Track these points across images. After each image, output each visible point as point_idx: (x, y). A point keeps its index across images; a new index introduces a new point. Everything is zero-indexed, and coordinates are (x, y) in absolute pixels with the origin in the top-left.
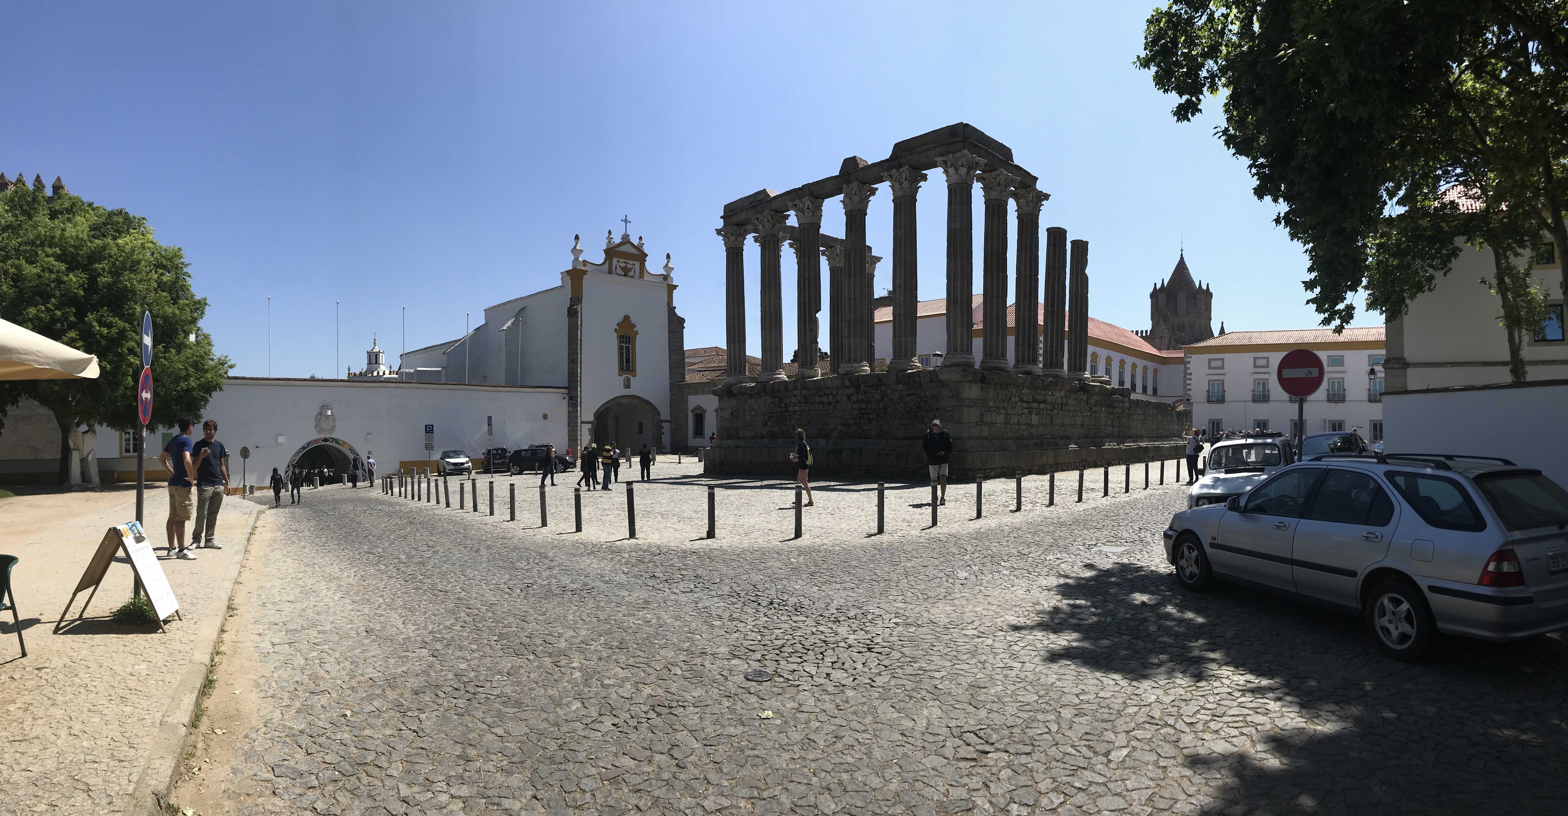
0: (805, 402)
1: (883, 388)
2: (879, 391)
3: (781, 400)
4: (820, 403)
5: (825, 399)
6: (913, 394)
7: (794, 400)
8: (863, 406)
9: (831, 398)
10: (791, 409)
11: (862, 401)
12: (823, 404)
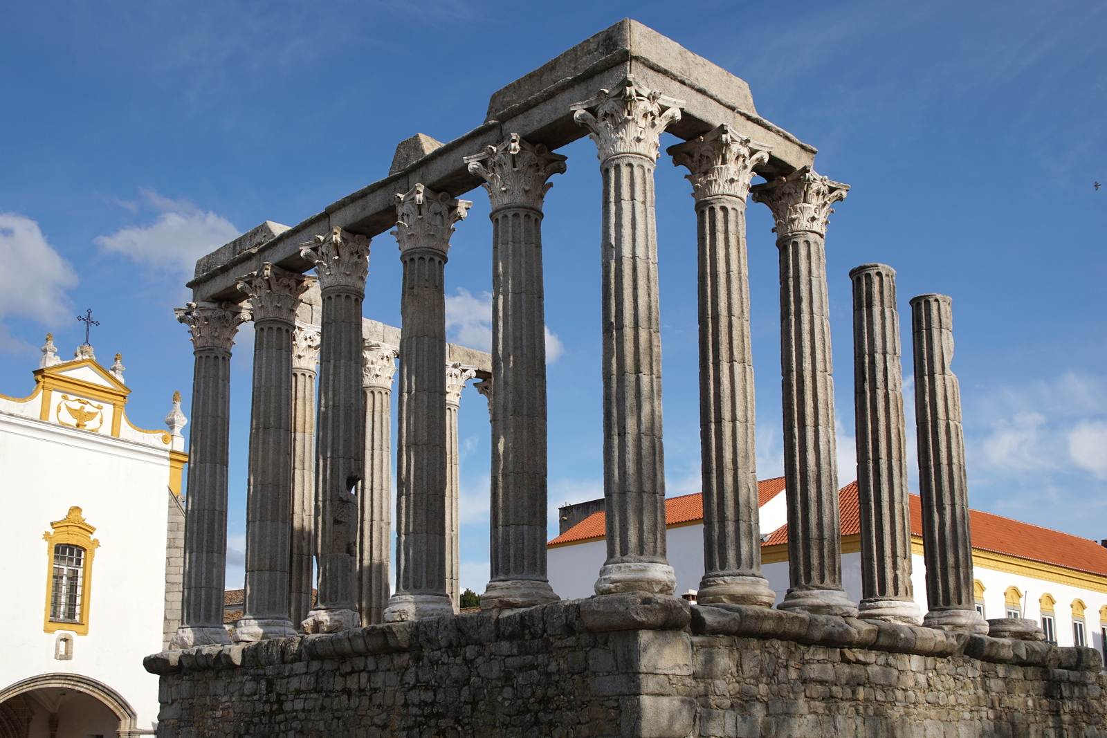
0: (315, 690)
1: (470, 651)
2: (459, 660)
3: (270, 684)
5: (352, 683)
6: (533, 667)
7: (295, 684)
8: (428, 696)
9: (364, 677)
10: (287, 706)
11: (427, 687)
12: (349, 694)
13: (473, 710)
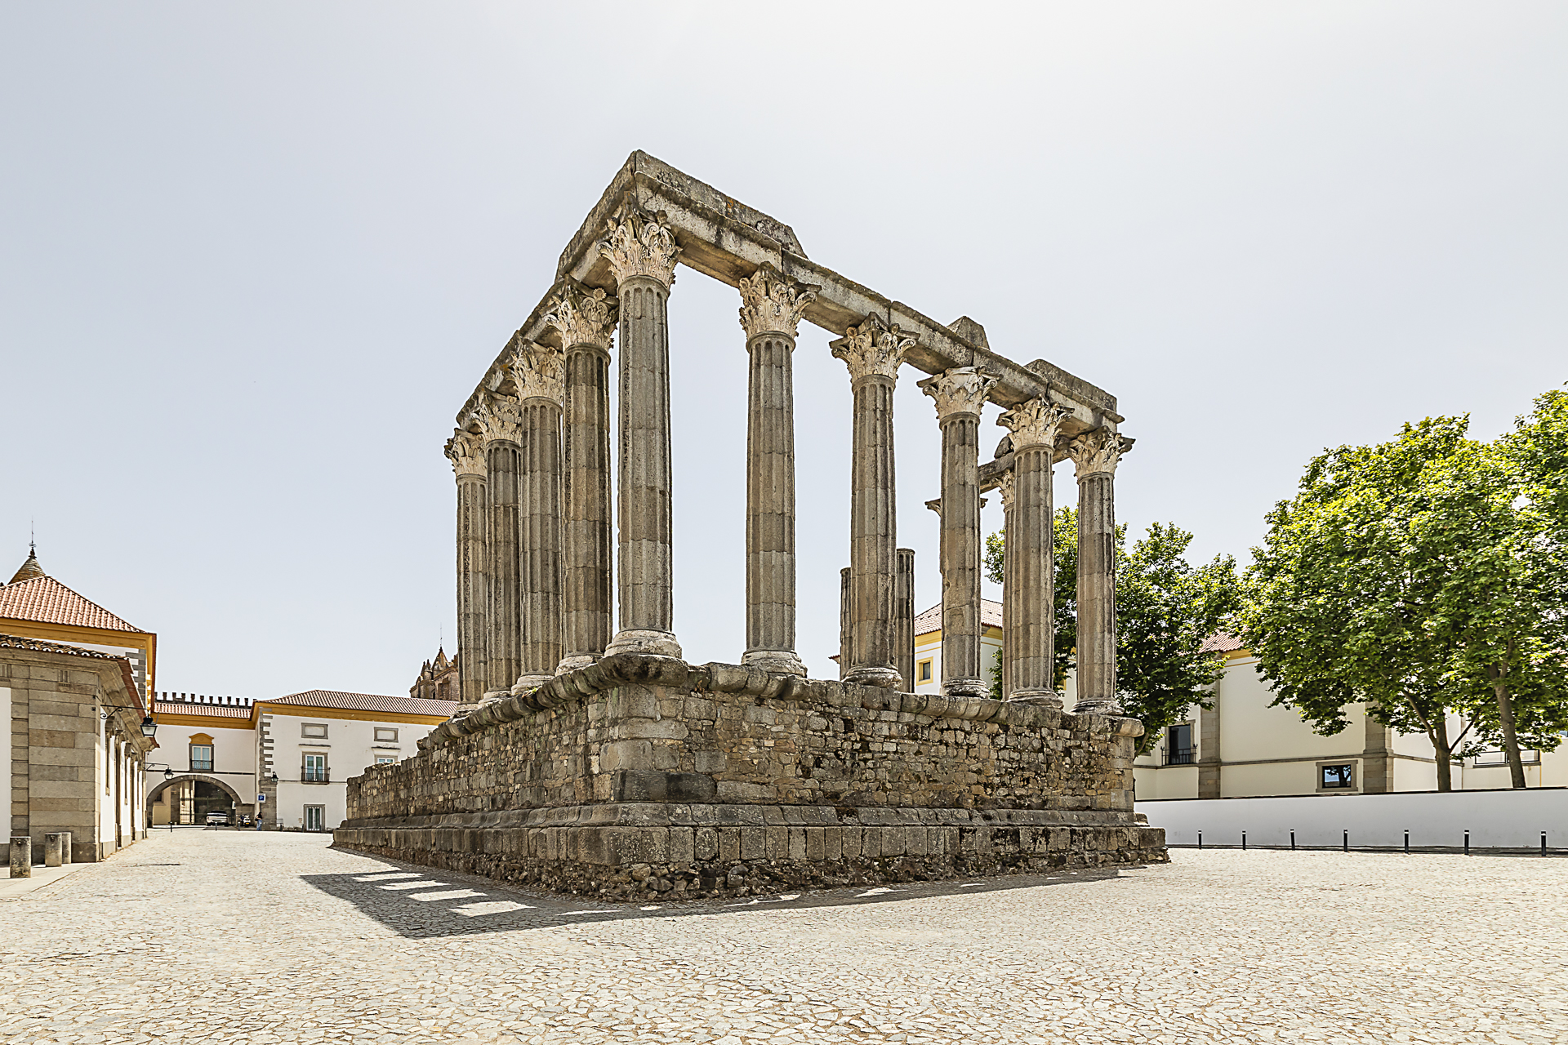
0: (910, 739)
4: (941, 742)
5: (949, 737)
8: (1015, 755)
12: (947, 745)
13: (1048, 768)
